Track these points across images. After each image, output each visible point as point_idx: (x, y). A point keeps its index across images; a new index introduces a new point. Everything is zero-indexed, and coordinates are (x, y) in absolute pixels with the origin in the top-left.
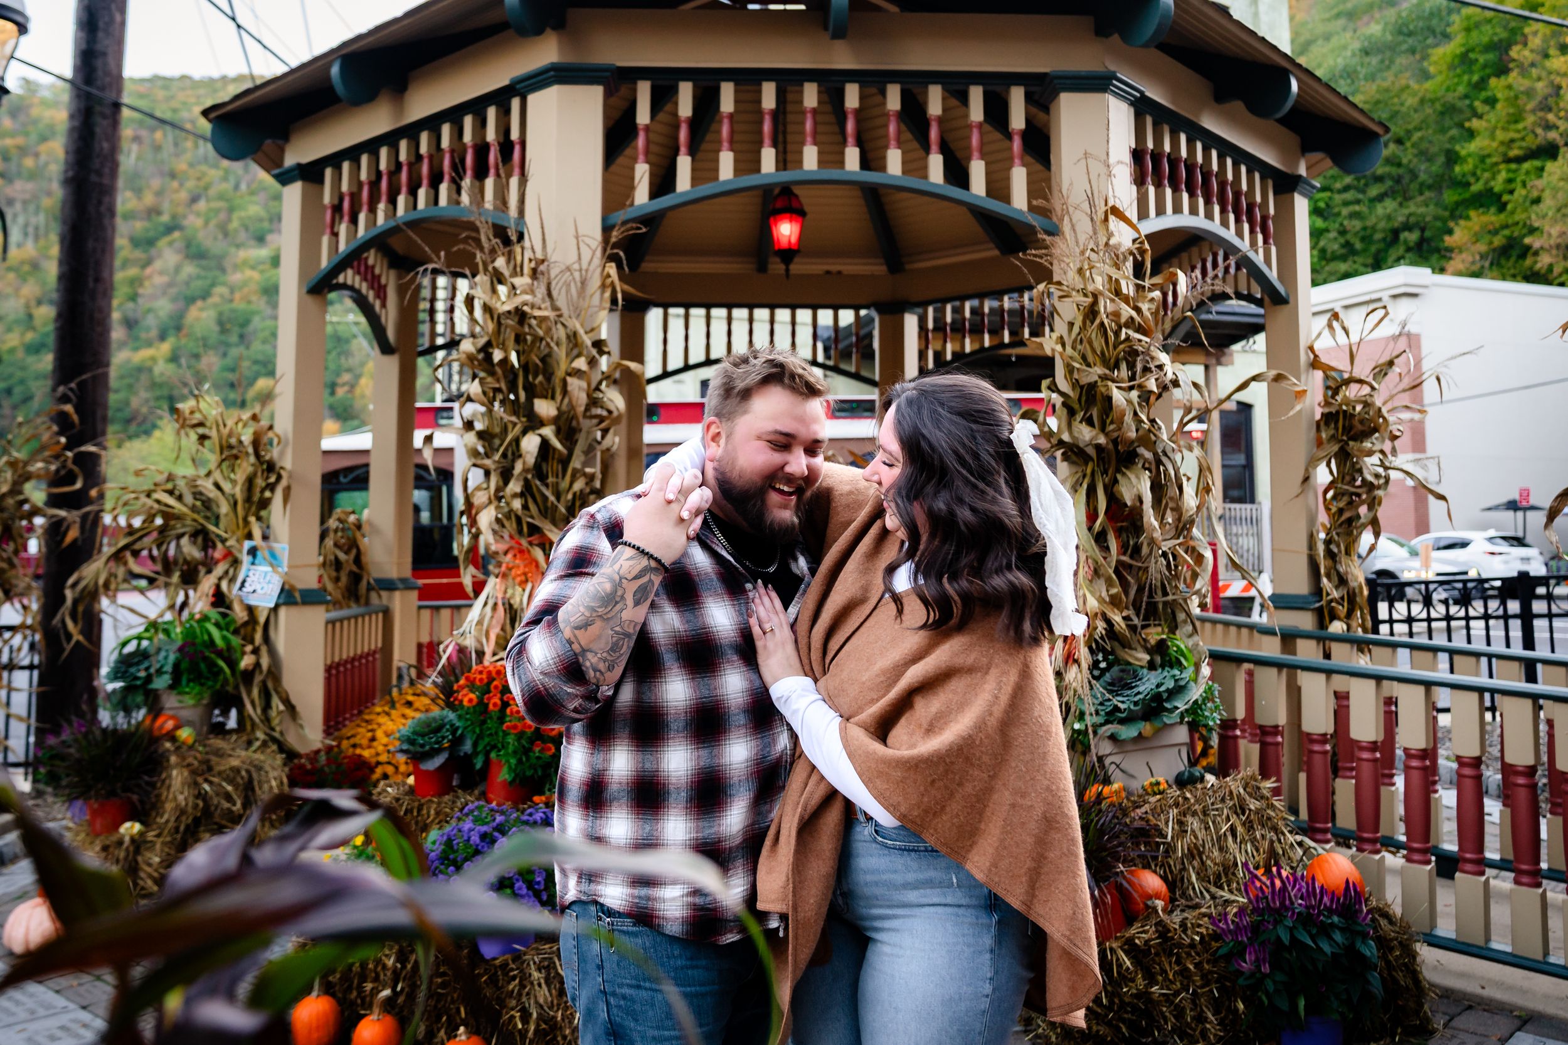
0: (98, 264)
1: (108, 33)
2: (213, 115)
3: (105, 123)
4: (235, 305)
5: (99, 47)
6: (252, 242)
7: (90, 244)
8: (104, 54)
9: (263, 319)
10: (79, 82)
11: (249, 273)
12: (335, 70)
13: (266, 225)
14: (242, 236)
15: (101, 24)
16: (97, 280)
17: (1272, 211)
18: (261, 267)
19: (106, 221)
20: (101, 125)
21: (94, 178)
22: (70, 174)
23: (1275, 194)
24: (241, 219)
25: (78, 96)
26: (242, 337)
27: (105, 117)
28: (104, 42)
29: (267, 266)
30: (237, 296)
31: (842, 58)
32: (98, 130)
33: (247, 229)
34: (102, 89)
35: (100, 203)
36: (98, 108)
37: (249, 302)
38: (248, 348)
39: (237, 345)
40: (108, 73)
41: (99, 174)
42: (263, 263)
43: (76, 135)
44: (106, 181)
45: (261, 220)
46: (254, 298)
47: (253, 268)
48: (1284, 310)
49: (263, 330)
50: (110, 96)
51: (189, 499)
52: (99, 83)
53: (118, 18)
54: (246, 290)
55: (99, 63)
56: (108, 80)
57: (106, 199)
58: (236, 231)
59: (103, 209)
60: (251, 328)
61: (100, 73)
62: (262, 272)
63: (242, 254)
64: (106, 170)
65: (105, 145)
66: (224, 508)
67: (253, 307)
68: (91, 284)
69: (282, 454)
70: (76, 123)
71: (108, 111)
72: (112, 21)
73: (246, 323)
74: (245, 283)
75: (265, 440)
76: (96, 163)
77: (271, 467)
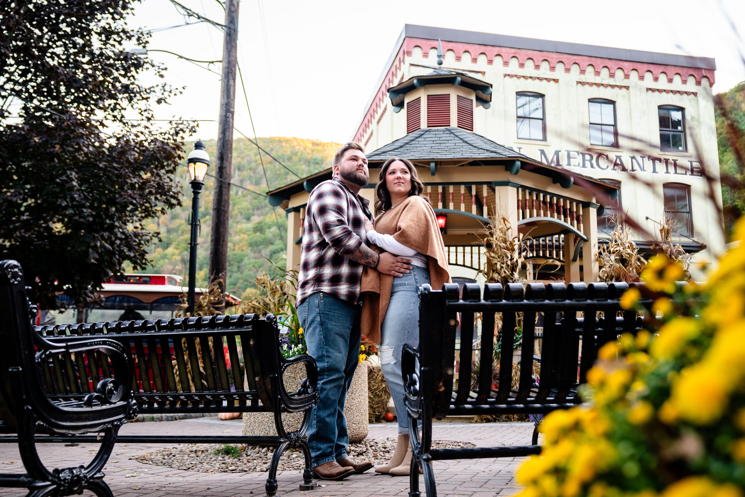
0: (224, 236)
1: (227, 161)
2: (269, 194)
3: (226, 190)
4: (235, 252)
5: (224, 166)
6: (244, 221)
7: (222, 230)
8: (226, 168)
9: (249, 259)
10: (218, 177)
11: (242, 236)
12: (305, 184)
13: (251, 211)
14: (239, 217)
15: (225, 158)
16: (223, 241)
17: (581, 213)
18: (248, 233)
19: (226, 222)
20: (225, 191)
21: (222, 208)
22: (215, 207)
23: (583, 208)
24: (239, 209)
25: (218, 182)
26: (239, 267)
27: (226, 188)
28: (226, 164)
29: (251, 232)
30: (237, 247)
31: (437, 179)
32: (224, 192)
33: (241, 214)
34: (225, 179)
35: (224, 216)
36: (224, 185)
37: (242, 250)
38: (242, 273)
39: (237, 272)
40: (227, 174)
41: (224, 206)
42: (249, 231)
43: (217, 194)
44: (226, 209)
45: (248, 209)
46: (245, 248)
47: (244, 233)
48: (588, 243)
49: (249, 264)
50: (227, 181)
51: (262, 304)
52: (224, 177)
53: (230, 156)
54: (241, 244)
55: (224, 171)
56: (227, 176)
57: (226, 215)
58: (236, 215)
59: (225, 218)
60: (243, 263)
61: (224, 174)
62: (249, 235)
63: (239, 226)
64: (226, 205)
65: (226, 197)
66: (272, 306)
67: (244, 253)
68: (222, 243)
69: (288, 290)
70: (217, 191)
71: (227, 186)
72: (228, 157)
73: (242, 260)
74: (241, 241)
75: (284, 286)
76: (223, 203)
77: (284, 294)
